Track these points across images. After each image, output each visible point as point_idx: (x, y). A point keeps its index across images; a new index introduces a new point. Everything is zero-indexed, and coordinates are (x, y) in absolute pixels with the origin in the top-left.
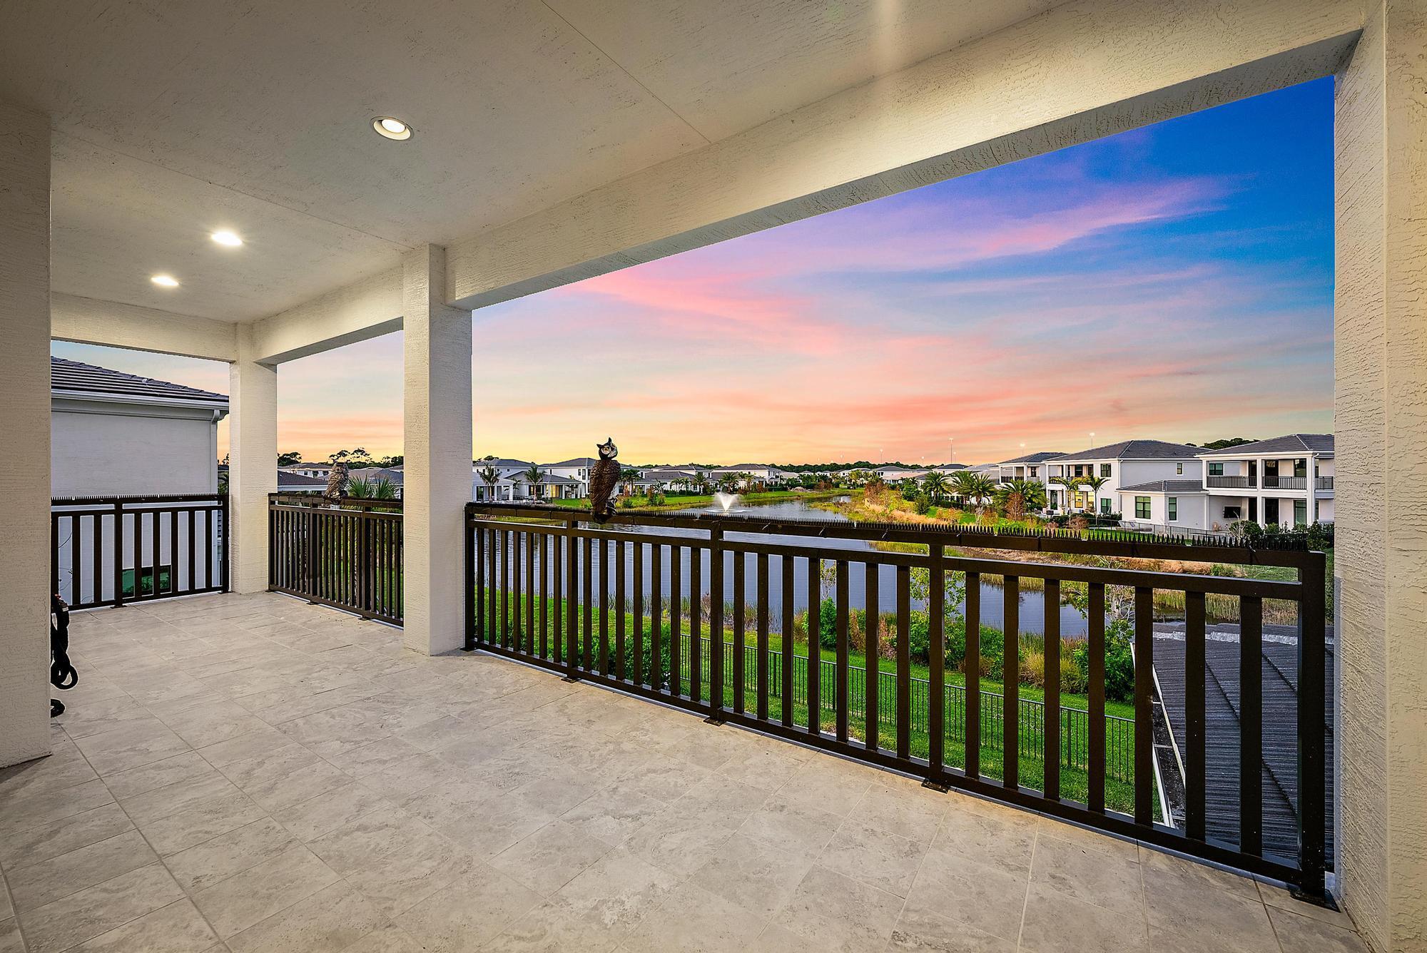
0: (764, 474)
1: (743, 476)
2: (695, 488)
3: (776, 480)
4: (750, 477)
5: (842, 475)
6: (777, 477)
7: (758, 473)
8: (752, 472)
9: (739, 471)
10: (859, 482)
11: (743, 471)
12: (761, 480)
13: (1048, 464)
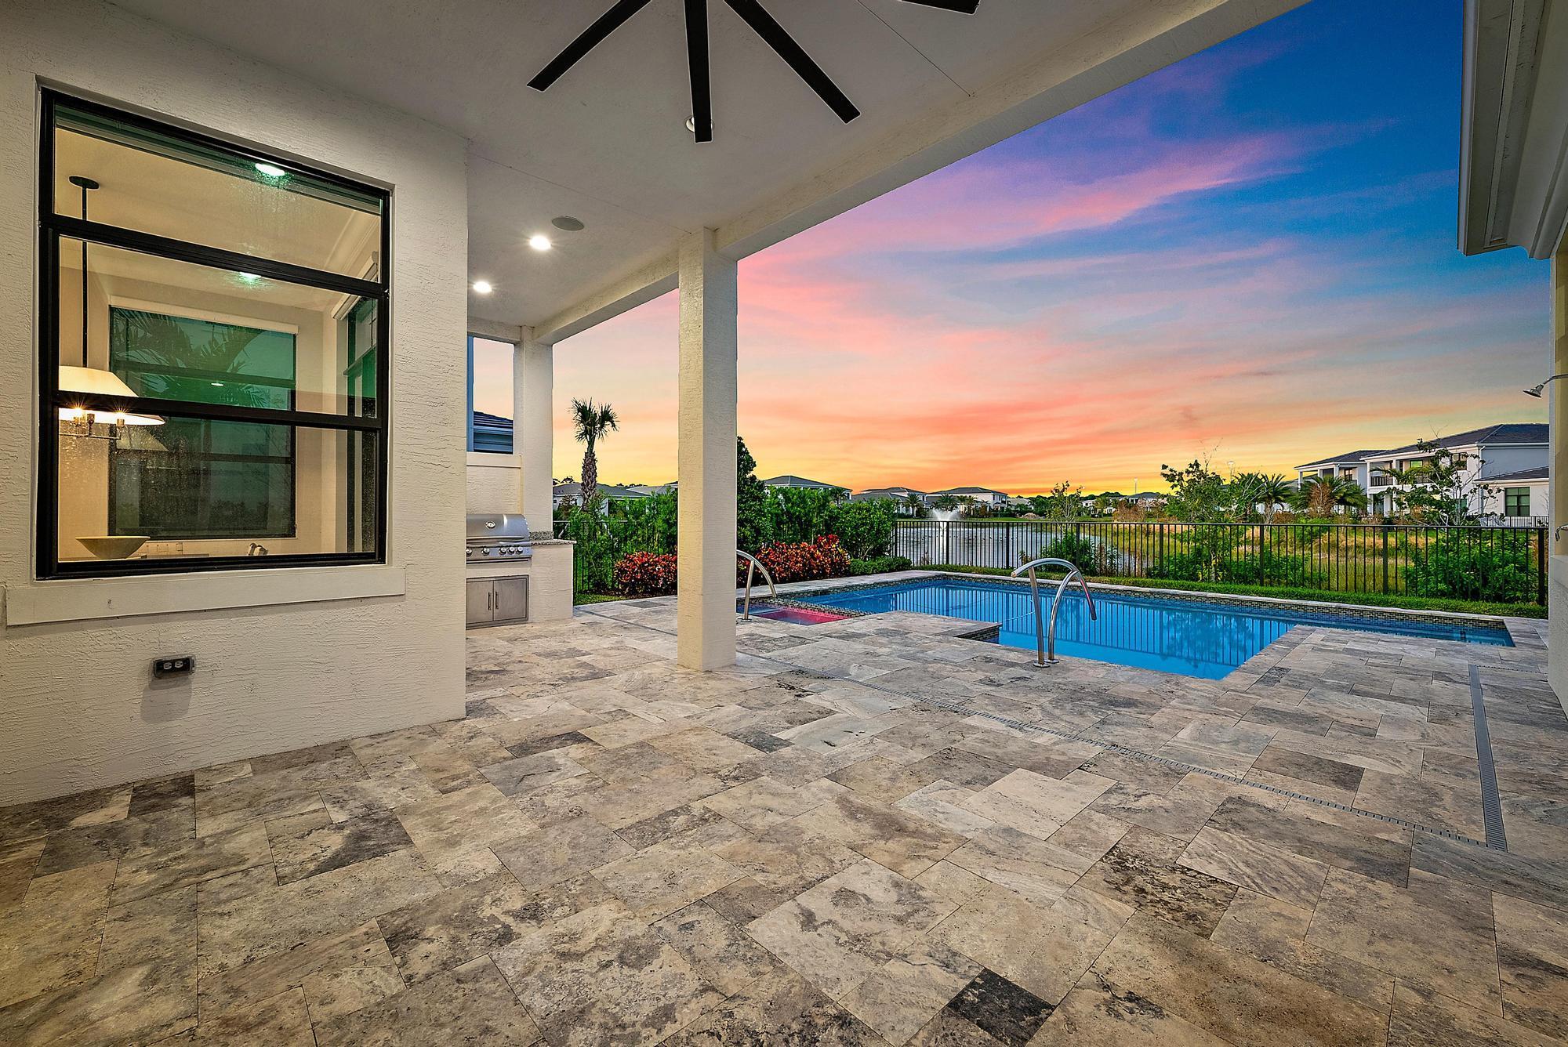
0: (988, 498)
1: (962, 500)
2: (907, 510)
3: (1003, 505)
4: (971, 501)
5: (1084, 505)
6: (1004, 502)
7: (980, 497)
8: (974, 496)
9: (959, 495)
10: (1106, 511)
11: (964, 495)
12: (984, 504)
13: (1369, 460)
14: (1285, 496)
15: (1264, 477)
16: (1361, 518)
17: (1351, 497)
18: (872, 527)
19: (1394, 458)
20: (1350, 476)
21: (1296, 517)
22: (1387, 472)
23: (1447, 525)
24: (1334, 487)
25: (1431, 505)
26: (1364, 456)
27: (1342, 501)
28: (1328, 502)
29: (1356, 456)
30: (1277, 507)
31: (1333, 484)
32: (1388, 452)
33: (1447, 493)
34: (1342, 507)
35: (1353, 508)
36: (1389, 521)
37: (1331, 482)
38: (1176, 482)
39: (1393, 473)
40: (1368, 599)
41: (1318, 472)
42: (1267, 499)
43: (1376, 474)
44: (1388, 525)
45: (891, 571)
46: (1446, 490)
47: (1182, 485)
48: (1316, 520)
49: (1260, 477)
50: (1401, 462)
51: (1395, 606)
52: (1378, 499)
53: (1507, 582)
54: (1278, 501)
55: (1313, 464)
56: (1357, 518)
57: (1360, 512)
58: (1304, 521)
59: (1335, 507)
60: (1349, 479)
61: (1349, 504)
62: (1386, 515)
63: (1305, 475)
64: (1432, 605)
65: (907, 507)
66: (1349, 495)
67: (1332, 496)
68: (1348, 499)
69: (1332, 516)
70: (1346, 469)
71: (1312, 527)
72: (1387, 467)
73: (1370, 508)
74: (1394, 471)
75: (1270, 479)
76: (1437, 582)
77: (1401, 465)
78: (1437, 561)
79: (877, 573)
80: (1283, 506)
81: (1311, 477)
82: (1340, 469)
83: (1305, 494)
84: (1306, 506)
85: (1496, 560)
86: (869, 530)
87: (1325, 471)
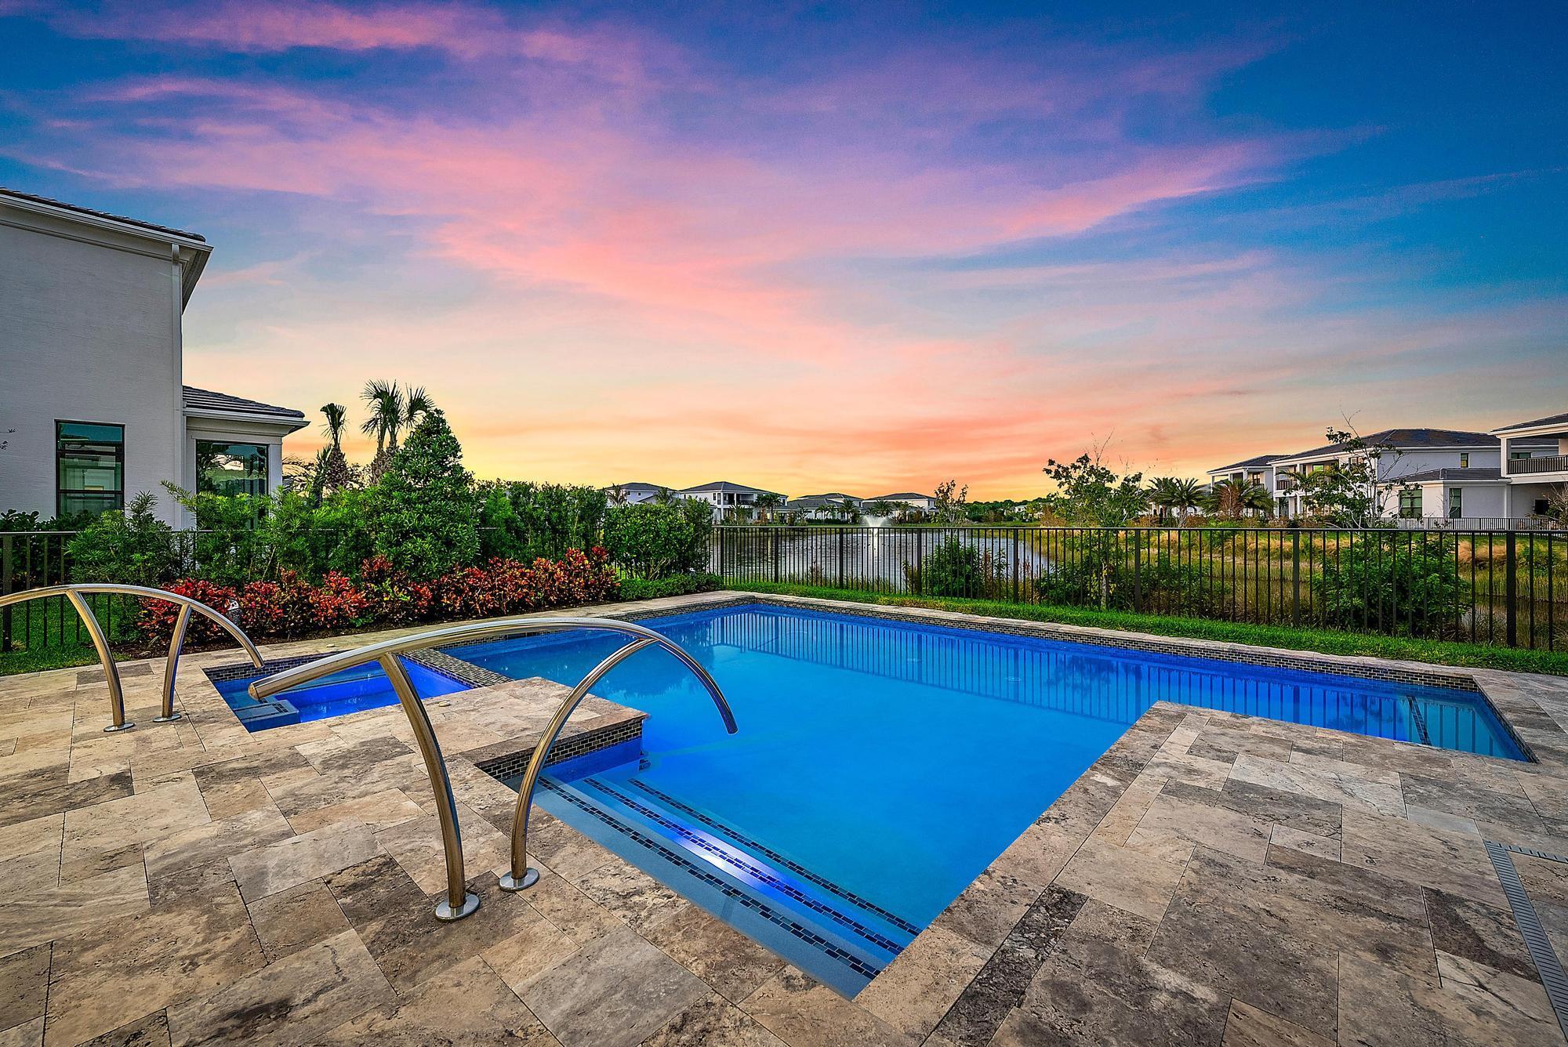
0: (923, 504)
1: (898, 505)
2: (843, 516)
4: (906, 505)
5: (1017, 510)
7: (915, 503)
8: (909, 501)
9: (894, 501)
10: (1036, 515)
11: (899, 501)
12: (919, 510)
13: (1275, 465)
14: (1198, 500)
15: (1178, 481)
16: (1267, 521)
17: (1259, 500)
18: (658, 535)
19: (1298, 462)
20: (1258, 480)
21: (1207, 520)
22: (1291, 475)
23: (1360, 528)
24: (1243, 490)
25: (1342, 503)
26: (1270, 460)
27: (1250, 505)
28: (1237, 505)
29: (1263, 461)
30: (1190, 510)
31: (1242, 487)
32: (1292, 457)
33: (1361, 490)
34: (1250, 510)
35: (1261, 511)
36: (1294, 524)
37: (1240, 485)
38: (1063, 480)
39: (1297, 476)
40: (1273, 637)
41: (1228, 477)
42: (1181, 503)
43: (1283, 477)
44: (1294, 528)
45: (688, 592)
46: (1359, 487)
47: (1069, 483)
48: (1226, 522)
49: (1174, 481)
50: (1304, 465)
51: (1311, 648)
52: (1283, 502)
53: (1429, 594)
54: (1191, 504)
55: (1224, 468)
56: (1264, 521)
57: (1267, 514)
58: (1214, 524)
59: (1245, 510)
60: (1257, 483)
61: (1257, 507)
62: (1291, 518)
63: (1217, 480)
64: (1363, 648)
65: (843, 513)
66: (1257, 498)
67: (1240, 499)
68: (1256, 502)
69: (1240, 519)
70: (1254, 474)
71: (1223, 530)
72: (1292, 471)
73: (1276, 512)
74: (1298, 474)
75: (1184, 483)
76: (1351, 596)
77: (1304, 470)
78: (1350, 571)
79: (661, 596)
80: (1195, 510)
81: (1223, 482)
82: (1249, 473)
83: (1216, 497)
84: (1217, 510)
85: (1416, 568)
86: (654, 540)
87: (1235, 476)
